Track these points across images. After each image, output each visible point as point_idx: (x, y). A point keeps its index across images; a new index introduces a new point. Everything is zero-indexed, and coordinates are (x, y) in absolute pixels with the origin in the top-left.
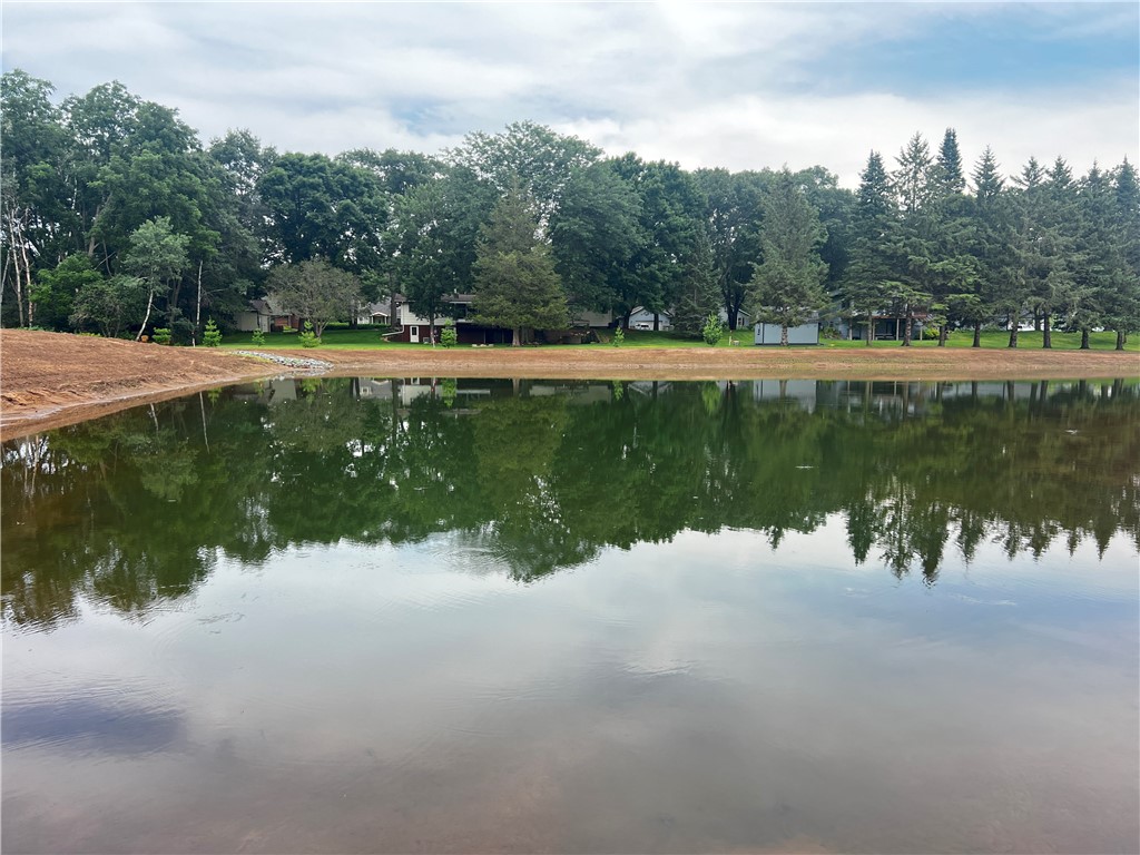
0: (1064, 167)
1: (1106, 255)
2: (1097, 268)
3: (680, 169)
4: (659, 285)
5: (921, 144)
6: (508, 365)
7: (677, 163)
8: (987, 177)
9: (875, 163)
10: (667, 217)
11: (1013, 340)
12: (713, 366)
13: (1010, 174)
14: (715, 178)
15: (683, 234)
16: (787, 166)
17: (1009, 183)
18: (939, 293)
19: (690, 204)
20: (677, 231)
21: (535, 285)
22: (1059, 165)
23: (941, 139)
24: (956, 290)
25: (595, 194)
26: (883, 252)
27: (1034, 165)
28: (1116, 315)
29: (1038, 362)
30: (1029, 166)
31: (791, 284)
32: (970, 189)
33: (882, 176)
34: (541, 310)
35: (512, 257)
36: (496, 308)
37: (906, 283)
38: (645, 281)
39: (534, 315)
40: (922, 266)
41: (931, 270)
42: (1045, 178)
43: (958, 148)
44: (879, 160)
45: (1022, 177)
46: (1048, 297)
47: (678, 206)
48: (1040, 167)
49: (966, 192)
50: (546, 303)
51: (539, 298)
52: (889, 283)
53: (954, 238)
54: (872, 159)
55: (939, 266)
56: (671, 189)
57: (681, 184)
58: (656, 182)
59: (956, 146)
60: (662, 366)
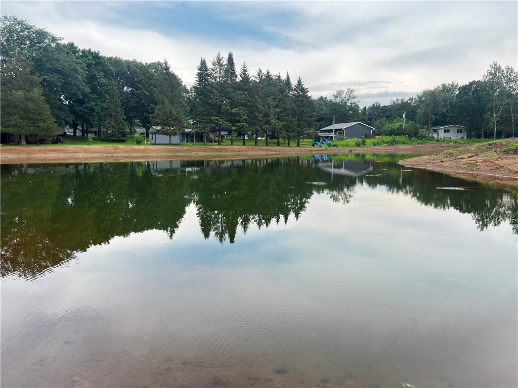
0: (270, 74)
1: (286, 109)
2: (284, 114)
3: (100, 55)
4: (96, 114)
5: (221, 57)
6: (33, 156)
7: (99, 51)
8: (245, 75)
9: (203, 63)
10: (97, 78)
11: (256, 142)
12: (146, 154)
13: (253, 74)
14: (116, 62)
15: (106, 88)
16: (166, 60)
17: (253, 78)
18: (234, 122)
19: (107, 74)
20: (102, 86)
21: (37, 110)
22: (268, 73)
23: (227, 56)
24: (239, 122)
25: (64, 62)
26: (211, 103)
27: (260, 71)
28: (290, 133)
29: (271, 151)
30: (259, 72)
31: (175, 116)
32: (239, 79)
33: (207, 70)
34: (41, 124)
35: (20, 93)
36: (13, 122)
37: (221, 118)
38: (88, 111)
39: (38, 127)
40: (227, 111)
41: (231, 113)
42: (264, 77)
43: (234, 61)
44: (205, 62)
45: (257, 76)
46: (270, 125)
47: (102, 74)
48: (263, 72)
49: (238, 80)
50: (44, 121)
51: (40, 118)
52: (215, 118)
53: (237, 99)
54: (202, 61)
55: (234, 111)
56: (96, 64)
57: (102, 62)
58: (89, 60)
59: (233, 60)
60: (119, 155)
